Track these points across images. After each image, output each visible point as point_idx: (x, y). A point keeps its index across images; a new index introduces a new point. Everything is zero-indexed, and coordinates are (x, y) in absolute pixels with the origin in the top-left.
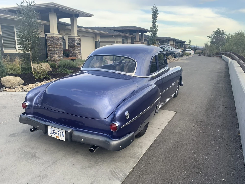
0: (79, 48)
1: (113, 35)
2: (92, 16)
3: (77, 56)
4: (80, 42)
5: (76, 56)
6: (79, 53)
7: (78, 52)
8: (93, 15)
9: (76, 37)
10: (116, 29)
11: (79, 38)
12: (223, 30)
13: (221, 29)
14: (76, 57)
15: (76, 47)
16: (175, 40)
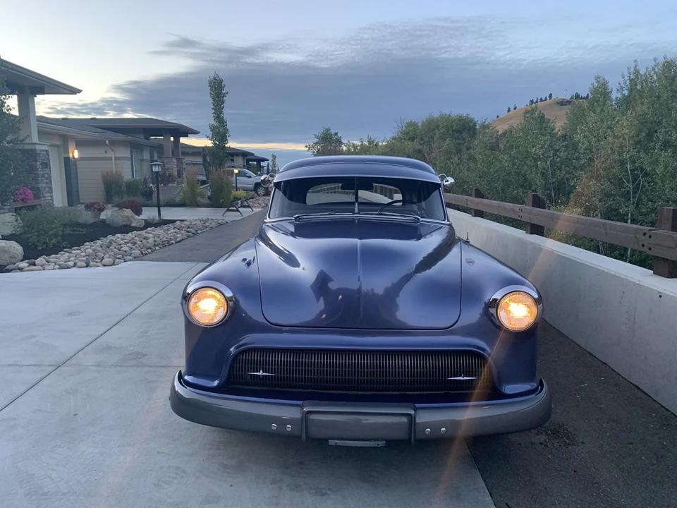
0: (46, 176)
1: (107, 142)
2: (75, 93)
3: (44, 197)
4: (49, 160)
5: (41, 195)
6: (47, 189)
7: (44, 185)
8: (79, 91)
9: (38, 147)
10: (106, 125)
11: (45, 148)
12: (336, 134)
13: (333, 132)
14: (42, 199)
15: (40, 172)
16: (246, 156)
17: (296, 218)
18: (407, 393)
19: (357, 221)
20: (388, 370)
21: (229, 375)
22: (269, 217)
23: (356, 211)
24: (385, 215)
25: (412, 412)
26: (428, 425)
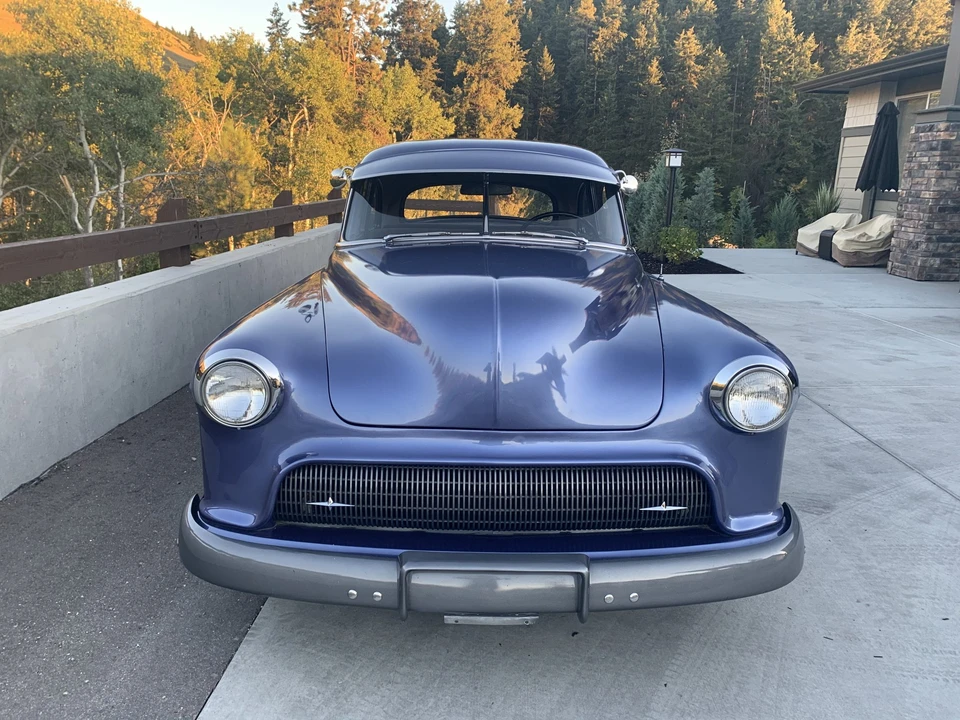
17: (387, 240)
18: (572, 531)
19: (486, 246)
20: (542, 497)
21: (277, 507)
22: (344, 238)
23: (486, 230)
24: (531, 236)
25: (584, 570)
26: (608, 588)
